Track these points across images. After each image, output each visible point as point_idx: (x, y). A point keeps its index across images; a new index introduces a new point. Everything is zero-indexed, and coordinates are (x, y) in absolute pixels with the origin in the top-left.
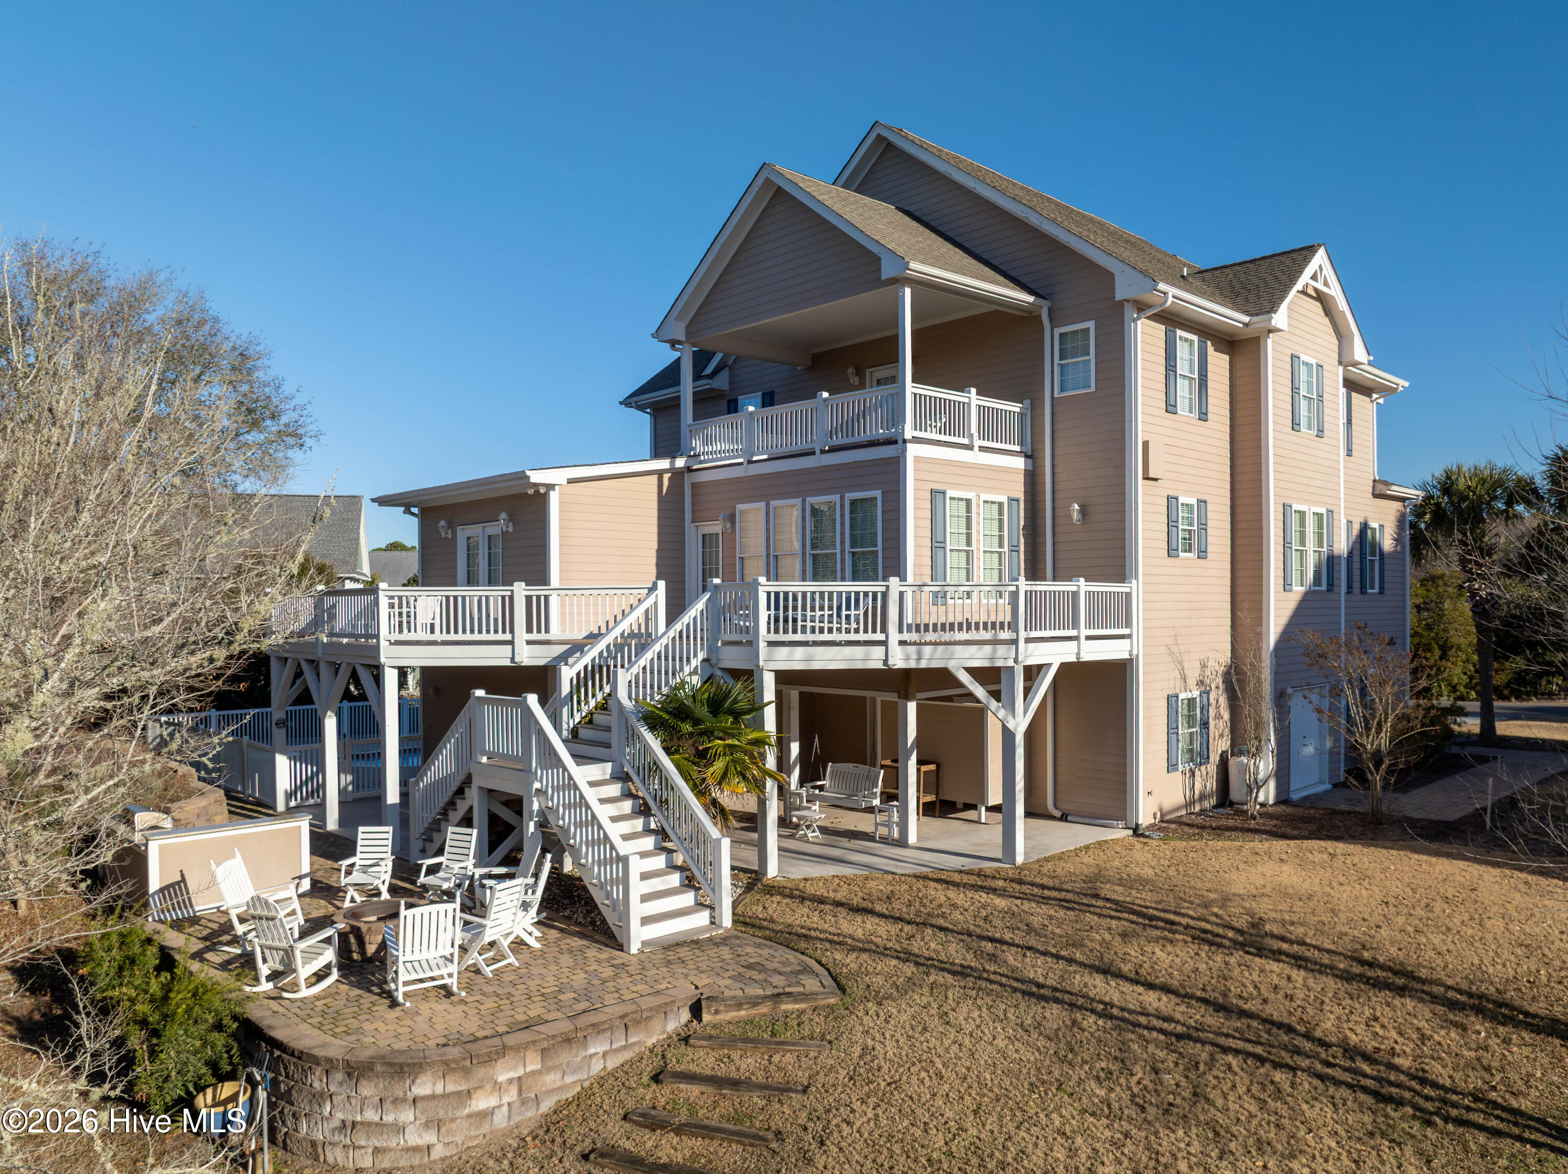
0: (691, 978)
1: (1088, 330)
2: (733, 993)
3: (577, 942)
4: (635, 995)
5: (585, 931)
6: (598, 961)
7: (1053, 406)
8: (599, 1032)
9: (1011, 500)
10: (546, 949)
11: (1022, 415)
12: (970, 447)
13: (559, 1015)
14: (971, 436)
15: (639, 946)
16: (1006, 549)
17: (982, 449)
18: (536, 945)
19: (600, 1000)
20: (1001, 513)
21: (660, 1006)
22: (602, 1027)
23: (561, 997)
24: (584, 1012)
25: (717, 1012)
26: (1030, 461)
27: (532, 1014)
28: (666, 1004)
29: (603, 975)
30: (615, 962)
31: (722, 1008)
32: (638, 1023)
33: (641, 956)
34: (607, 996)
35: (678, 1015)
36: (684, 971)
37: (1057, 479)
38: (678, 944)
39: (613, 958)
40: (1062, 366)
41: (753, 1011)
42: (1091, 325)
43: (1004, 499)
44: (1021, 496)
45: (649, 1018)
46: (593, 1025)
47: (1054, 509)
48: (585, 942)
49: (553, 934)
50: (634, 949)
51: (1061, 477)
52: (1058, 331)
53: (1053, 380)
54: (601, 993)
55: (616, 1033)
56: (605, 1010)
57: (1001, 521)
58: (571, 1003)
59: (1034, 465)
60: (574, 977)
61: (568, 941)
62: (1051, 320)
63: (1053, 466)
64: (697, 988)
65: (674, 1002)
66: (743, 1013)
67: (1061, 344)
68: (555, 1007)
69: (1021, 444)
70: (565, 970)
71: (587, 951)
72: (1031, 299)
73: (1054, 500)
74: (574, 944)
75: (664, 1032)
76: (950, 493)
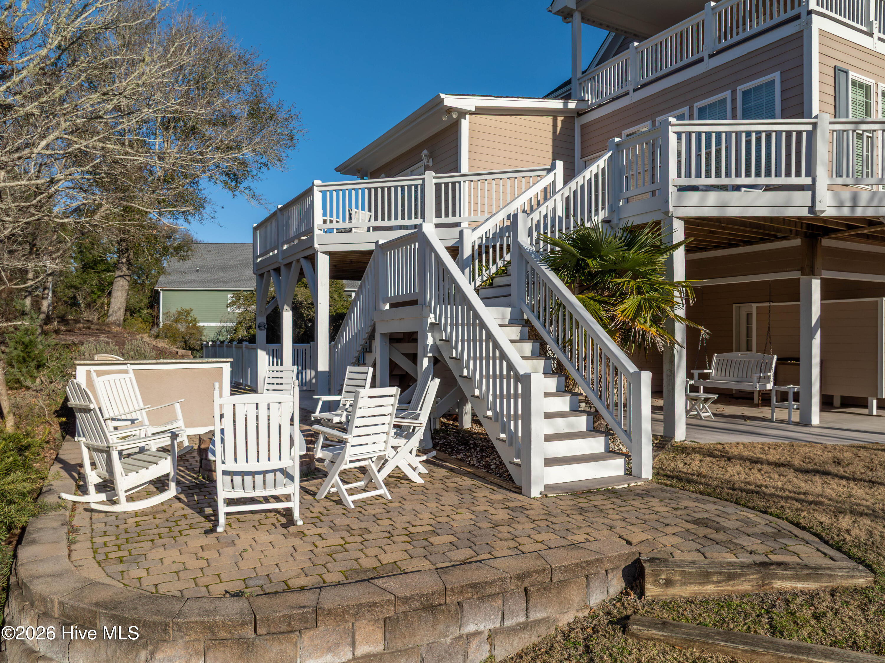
0: (617, 530)
2: (688, 557)
3: (467, 482)
4: (540, 546)
5: (477, 472)
6: (491, 502)
8: (482, 599)
10: (429, 485)
12: (869, 34)
13: (425, 565)
14: (871, 24)
15: (542, 489)
17: (880, 39)
18: (420, 481)
19: (488, 549)
21: (580, 565)
22: (488, 591)
23: (433, 539)
24: (463, 563)
25: (669, 583)
27: (386, 559)
28: (588, 563)
29: (495, 518)
30: (510, 504)
31: (677, 578)
32: (545, 589)
33: (545, 500)
34: (499, 544)
35: (606, 582)
36: (606, 521)
38: (589, 492)
39: (508, 500)
41: (727, 588)
45: (562, 584)
46: (474, 586)
48: (476, 482)
49: (442, 472)
50: (535, 492)
54: (489, 540)
55: (511, 603)
56: (495, 563)
58: (446, 549)
60: (456, 517)
61: (457, 479)
64: (629, 543)
65: (600, 561)
66: (710, 588)
68: (422, 551)
70: (447, 508)
71: (478, 490)
74: (463, 483)
75: (585, 607)
76: (852, 75)
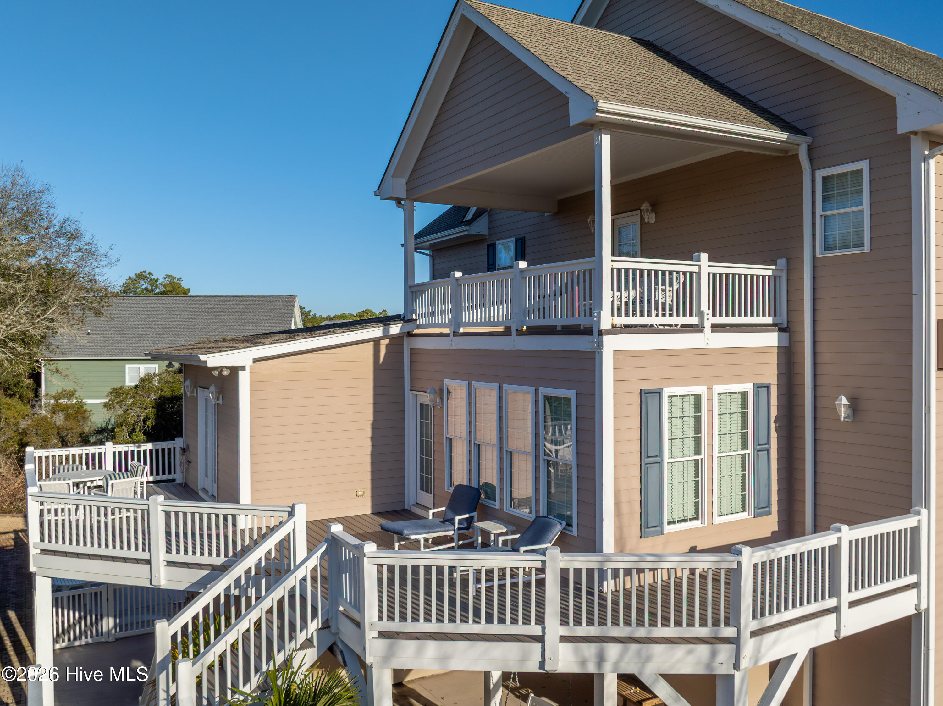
1: (860, 171)
7: (814, 268)
9: (757, 387)
11: (774, 278)
12: (698, 329)
14: (701, 314)
16: (751, 450)
17: (716, 328)
20: (744, 405)
26: (785, 335)
37: (819, 360)
40: (825, 218)
42: (864, 166)
43: (748, 387)
44: (773, 381)
47: (815, 397)
51: (825, 357)
52: (820, 174)
53: (814, 235)
57: (744, 416)
59: (791, 339)
62: (811, 160)
63: (815, 343)
67: (825, 189)
69: (774, 313)
72: (783, 136)
73: (815, 387)
76: (668, 391)
